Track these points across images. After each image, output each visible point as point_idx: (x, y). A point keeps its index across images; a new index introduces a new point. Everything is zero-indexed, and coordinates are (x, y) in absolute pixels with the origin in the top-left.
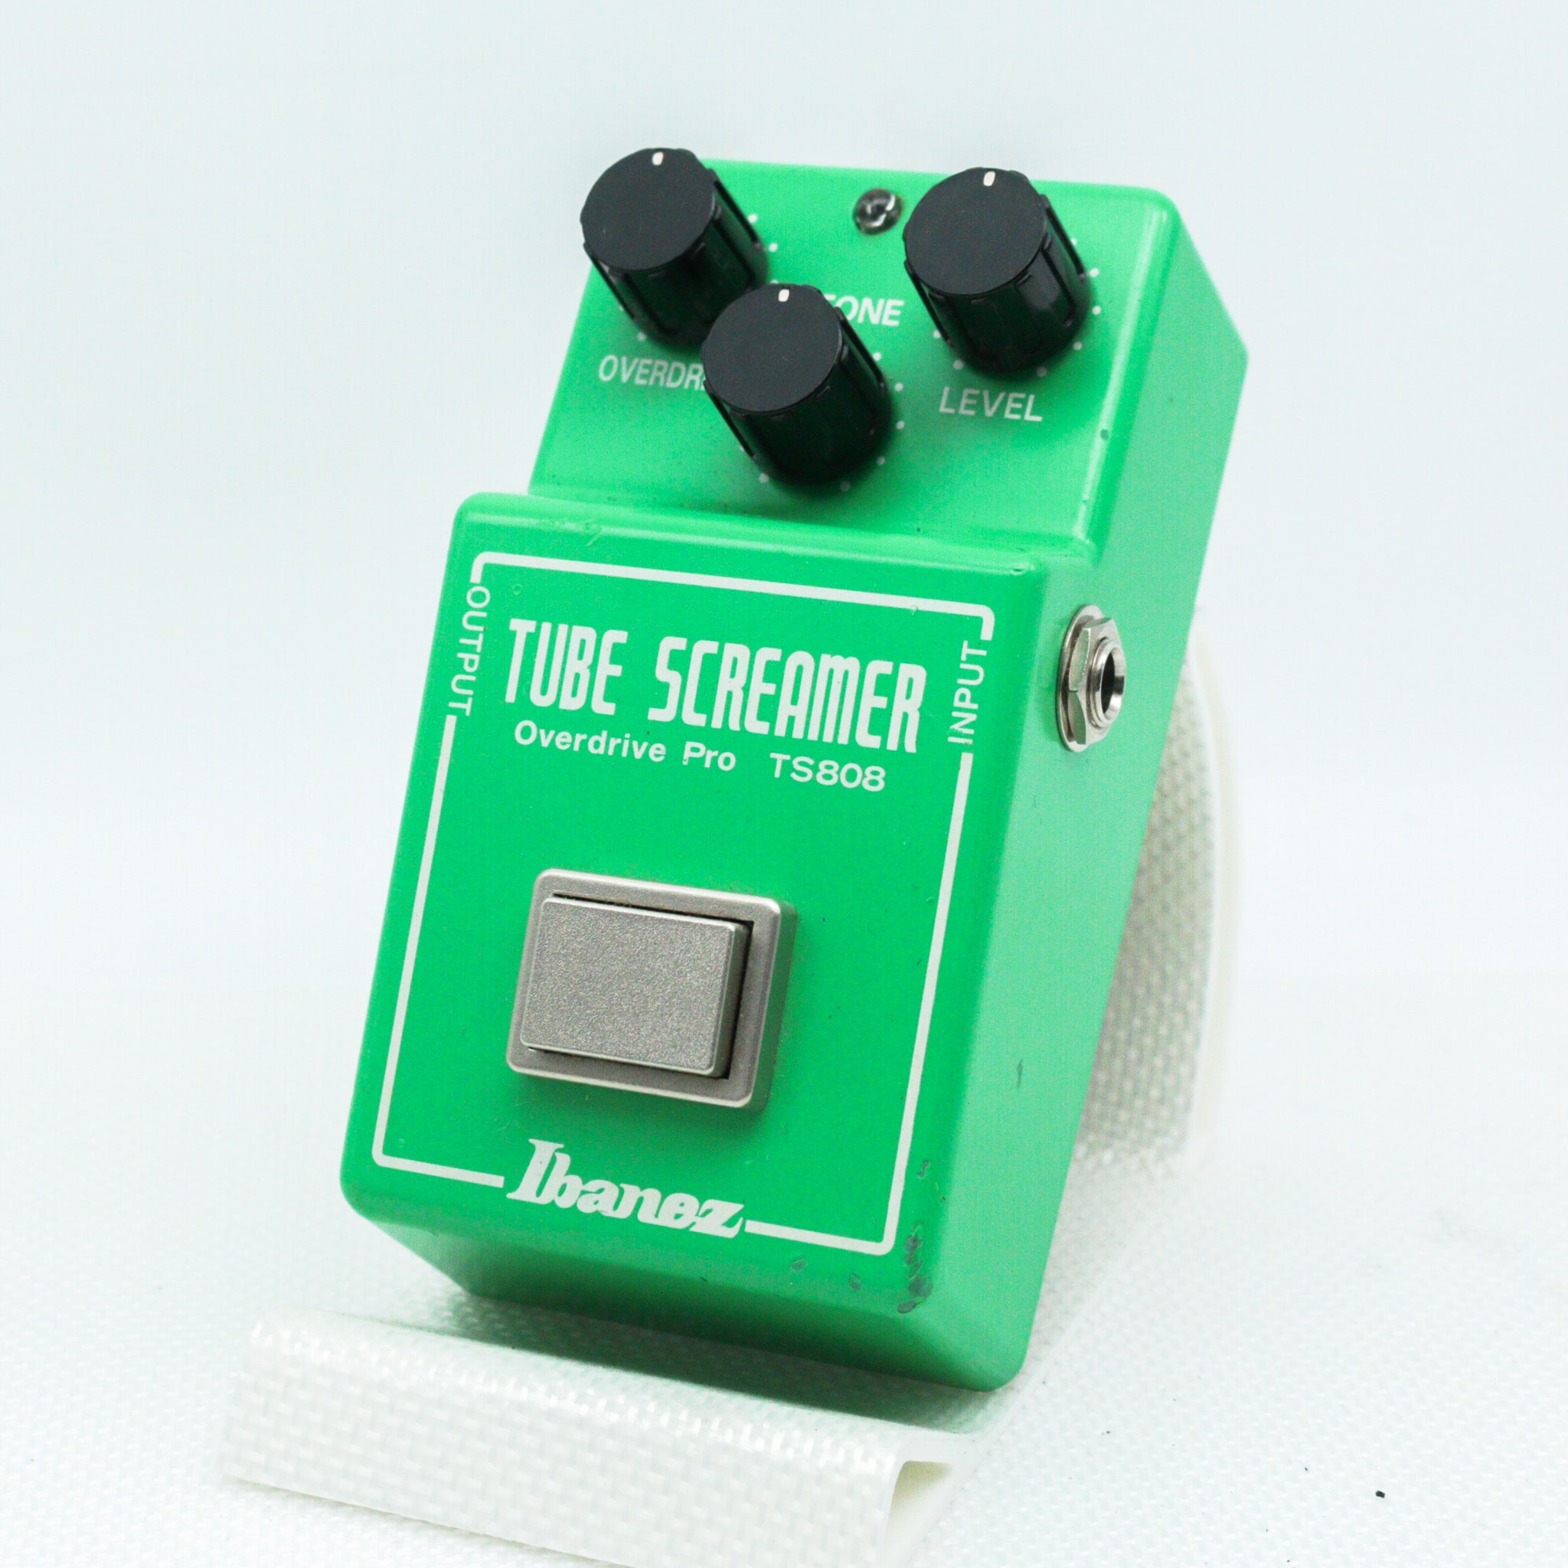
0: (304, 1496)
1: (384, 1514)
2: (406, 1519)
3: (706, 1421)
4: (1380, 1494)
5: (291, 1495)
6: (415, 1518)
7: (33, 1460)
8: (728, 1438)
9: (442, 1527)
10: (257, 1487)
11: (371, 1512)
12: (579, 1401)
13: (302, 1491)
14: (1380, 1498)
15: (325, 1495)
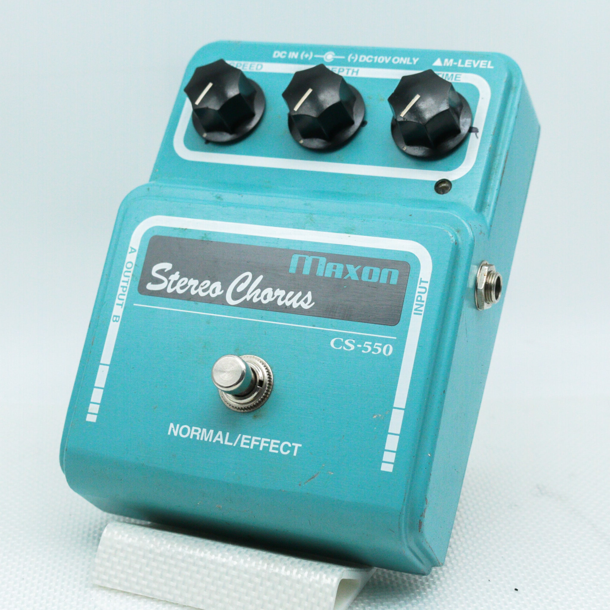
0: (124, 592)
1: (153, 598)
2: (160, 600)
3: (268, 564)
4: (516, 590)
5: (119, 591)
6: (163, 600)
7: (23, 579)
8: (277, 570)
9: (173, 603)
10: (105, 588)
11: (147, 598)
12: (222, 557)
13: (122, 590)
14: (516, 591)
15: (129, 591)
